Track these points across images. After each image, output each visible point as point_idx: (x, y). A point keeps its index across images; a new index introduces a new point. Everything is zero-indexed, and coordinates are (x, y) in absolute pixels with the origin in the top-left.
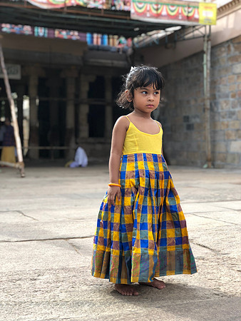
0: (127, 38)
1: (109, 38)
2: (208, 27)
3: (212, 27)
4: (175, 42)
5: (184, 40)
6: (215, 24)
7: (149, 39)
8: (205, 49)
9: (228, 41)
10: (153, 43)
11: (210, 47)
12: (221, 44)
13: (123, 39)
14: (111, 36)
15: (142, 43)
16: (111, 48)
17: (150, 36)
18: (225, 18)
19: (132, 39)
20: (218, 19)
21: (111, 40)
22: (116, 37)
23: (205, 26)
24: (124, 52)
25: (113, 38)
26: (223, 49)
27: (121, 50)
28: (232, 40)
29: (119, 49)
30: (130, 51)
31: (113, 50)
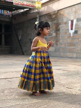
0: (10, 11)
1: (3, 11)
2: (38, 10)
3: (40, 10)
4: (27, 14)
5: (30, 13)
6: (41, 9)
7: (18, 12)
8: (37, 17)
9: (45, 15)
10: (19, 14)
11: (39, 16)
12: (43, 16)
13: (8, 12)
14: (4, 10)
15: (15, 13)
16: (4, 14)
17: (18, 11)
18: (44, 7)
19: (12, 12)
20: (42, 7)
21: (4, 12)
22: (6, 11)
23: (37, 9)
24: (9, 16)
25: (5, 11)
26: (43, 17)
27: (8, 15)
28: (46, 14)
29: (7, 15)
30: (11, 16)
31: (5, 15)
